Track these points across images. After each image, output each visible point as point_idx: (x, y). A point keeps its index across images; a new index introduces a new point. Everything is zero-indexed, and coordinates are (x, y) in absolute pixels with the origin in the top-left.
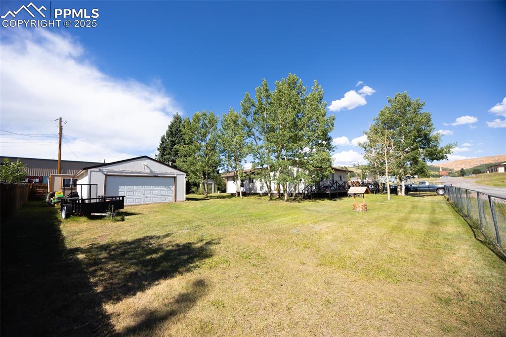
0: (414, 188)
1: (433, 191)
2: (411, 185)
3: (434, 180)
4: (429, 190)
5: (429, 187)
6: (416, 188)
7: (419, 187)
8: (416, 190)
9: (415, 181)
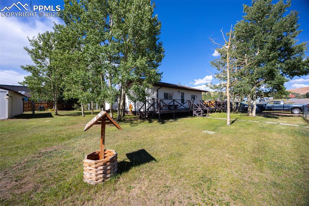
0: (269, 107)
1: (288, 110)
2: (265, 105)
3: (285, 101)
4: (284, 109)
5: (284, 107)
6: (271, 107)
7: (273, 107)
8: (270, 109)
9: (269, 101)
